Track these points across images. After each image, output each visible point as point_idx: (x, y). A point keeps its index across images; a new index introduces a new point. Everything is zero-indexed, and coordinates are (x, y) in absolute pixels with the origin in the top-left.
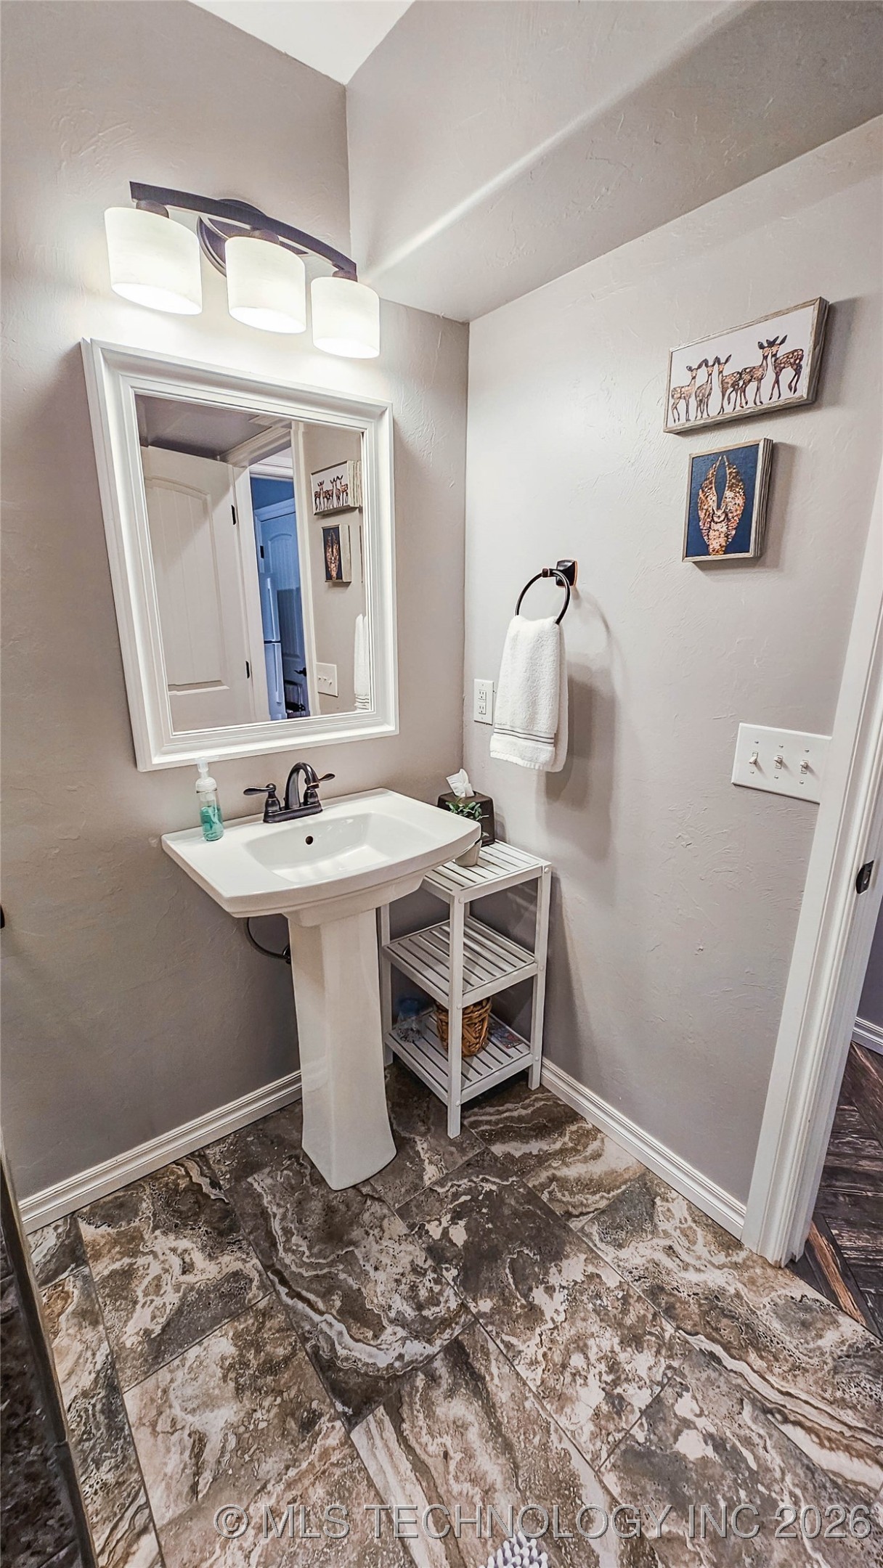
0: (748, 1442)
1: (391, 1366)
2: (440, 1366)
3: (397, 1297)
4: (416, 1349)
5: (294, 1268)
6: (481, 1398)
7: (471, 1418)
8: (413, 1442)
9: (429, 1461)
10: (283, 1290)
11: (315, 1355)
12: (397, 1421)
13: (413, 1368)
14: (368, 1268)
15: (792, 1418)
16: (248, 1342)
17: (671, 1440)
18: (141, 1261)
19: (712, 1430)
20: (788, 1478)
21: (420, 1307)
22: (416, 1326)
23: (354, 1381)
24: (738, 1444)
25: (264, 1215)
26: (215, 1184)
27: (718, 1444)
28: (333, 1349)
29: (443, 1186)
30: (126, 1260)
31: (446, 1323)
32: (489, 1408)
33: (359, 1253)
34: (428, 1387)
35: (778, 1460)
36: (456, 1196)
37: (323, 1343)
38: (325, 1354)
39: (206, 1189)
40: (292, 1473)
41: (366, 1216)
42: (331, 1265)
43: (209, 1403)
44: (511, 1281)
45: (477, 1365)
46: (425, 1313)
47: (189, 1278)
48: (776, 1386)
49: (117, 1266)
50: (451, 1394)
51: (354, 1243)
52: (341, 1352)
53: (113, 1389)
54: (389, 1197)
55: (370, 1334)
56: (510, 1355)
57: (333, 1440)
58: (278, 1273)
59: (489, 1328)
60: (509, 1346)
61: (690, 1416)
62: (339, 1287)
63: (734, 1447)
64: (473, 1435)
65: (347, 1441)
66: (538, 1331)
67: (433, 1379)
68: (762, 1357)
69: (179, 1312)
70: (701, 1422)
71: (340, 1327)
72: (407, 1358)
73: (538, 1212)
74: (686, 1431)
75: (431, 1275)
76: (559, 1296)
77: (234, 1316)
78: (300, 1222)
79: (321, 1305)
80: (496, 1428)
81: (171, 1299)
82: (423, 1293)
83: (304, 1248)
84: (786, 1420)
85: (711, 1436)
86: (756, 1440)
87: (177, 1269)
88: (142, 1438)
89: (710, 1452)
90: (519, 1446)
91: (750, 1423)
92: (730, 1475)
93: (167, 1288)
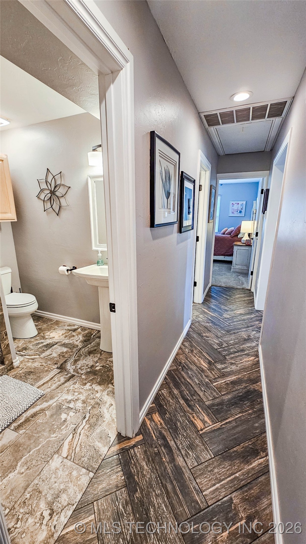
0: (67, 426)
1: (67, 369)
2: (69, 375)
3: (81, 365)
4: (72, 371)
5: (81, 351)
6: (65, 382)
7: (61, 382)
8: (56, 376)
9: (53, 379)
10: (77, 352)
11: (67, 360)
12: (59, 373)
13: (69, 373)
14: (85, 359)
15: (74, 435)
16: (66, 352)
17: (64, 412)
18: (77, 336)
19: (68, 419)
20: (60, 435)
21: (80, 368)
22: (76, 369)
23: (64, 366)
24: (66, 425)
25: (90, 343)
26: (94, 336)
27: (65, 421)
28: (68, 361)
29: (109, 362)
30: (76, 335)
31: (78, 373)
32: (63, 384)
33: (88, 357)
34: (65, 375)
35: (64, 433)
36: (108, 364)
37: (69, 360)
38: (67, 361)
39: (93, 336)
40: (49, 365)
41: (96, 355)
42: (84, 355)
43: (56, 353)
44: (91, 379)
45: (71, 379)
46: (79, 370)
47: (75, 342)
48: (81, 432)
49: (74, 335)
50: (65, 378)
51: (89, 356)
52: (68, 363)
53: (56, 344)
54: (103, 356)
55: (72, 364)
56: (75, 383)
57: (54, 367)
58: (80, 350)
59: (79, 379)
60: (76, 383)
61: (70, 415)
62: (80, 357)
63: (65, 424)
64: (59, 383)
65: (54, 369)
66: (81, 386)
67: (67, 375)
68: (88, 428)
69: (69, 344)
70: (69, 417)
71: (73, 360)
72: (69, 370)
73: (110, 378)
74: (66, 415)
75: (87, 368)
76: (90, 387)
77: (70, 349)
78: (91, 348)
79: (76, 357)
80: (60, 385)
81: (71, 342)
82: (83, 368)
83: (86, 351)
84: (73, 434)
85: (66, 419)
86: (67, 428)
87: (76, 340)
88: (51, 349)
89: (63, 419)
90: (58, 389)
91: (71, 427)
92: (59, 424)
93: (73, 341)
